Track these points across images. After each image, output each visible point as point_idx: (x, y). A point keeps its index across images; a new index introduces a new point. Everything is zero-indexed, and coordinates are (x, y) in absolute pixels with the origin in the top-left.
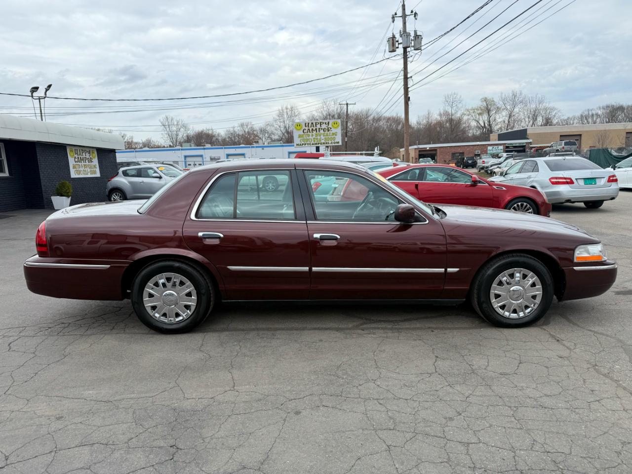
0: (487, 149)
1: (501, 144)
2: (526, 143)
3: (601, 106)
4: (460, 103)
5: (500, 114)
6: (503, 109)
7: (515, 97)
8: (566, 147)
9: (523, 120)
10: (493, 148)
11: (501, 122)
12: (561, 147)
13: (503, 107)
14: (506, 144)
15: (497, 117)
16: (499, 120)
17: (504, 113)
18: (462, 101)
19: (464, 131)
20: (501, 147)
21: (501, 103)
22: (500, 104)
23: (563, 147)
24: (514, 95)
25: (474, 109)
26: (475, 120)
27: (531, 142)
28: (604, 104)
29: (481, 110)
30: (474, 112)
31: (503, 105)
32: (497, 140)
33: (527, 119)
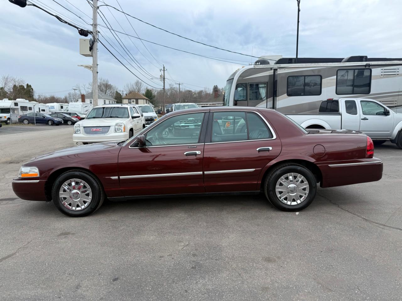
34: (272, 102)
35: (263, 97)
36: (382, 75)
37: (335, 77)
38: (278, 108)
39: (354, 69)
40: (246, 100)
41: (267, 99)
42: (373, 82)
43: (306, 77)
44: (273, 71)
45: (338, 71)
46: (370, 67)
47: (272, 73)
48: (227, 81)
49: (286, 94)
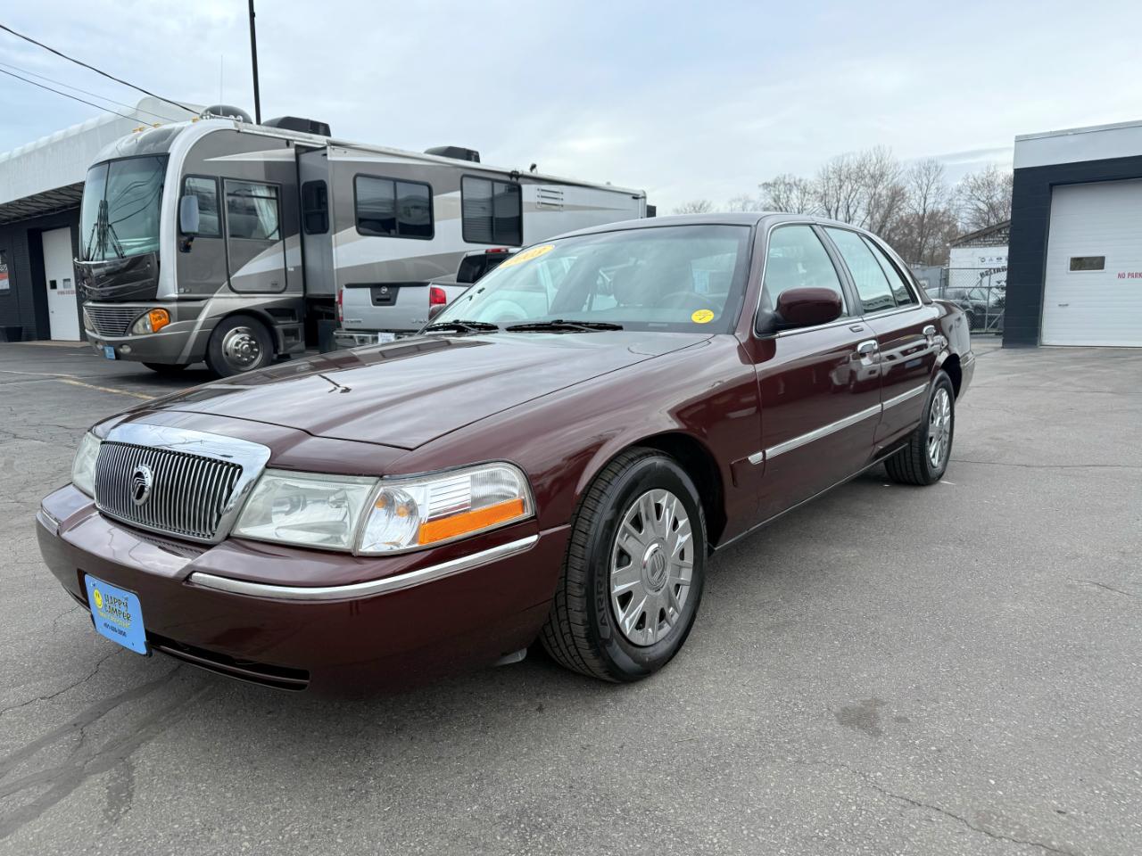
34: (299, 248)
35: (270, 232)
36: (538, 203)
37: (457, 194)
38: (337, 270)
39: (493, 181)
40: (220, 237)
41: (282, 237)
42: (526, 217)
43: (398, 184)
44: (292, 151)
45: (464, 179)
46: (520, 180)
47: (291, 157)
48: (89, 169)
49: (354, 228)
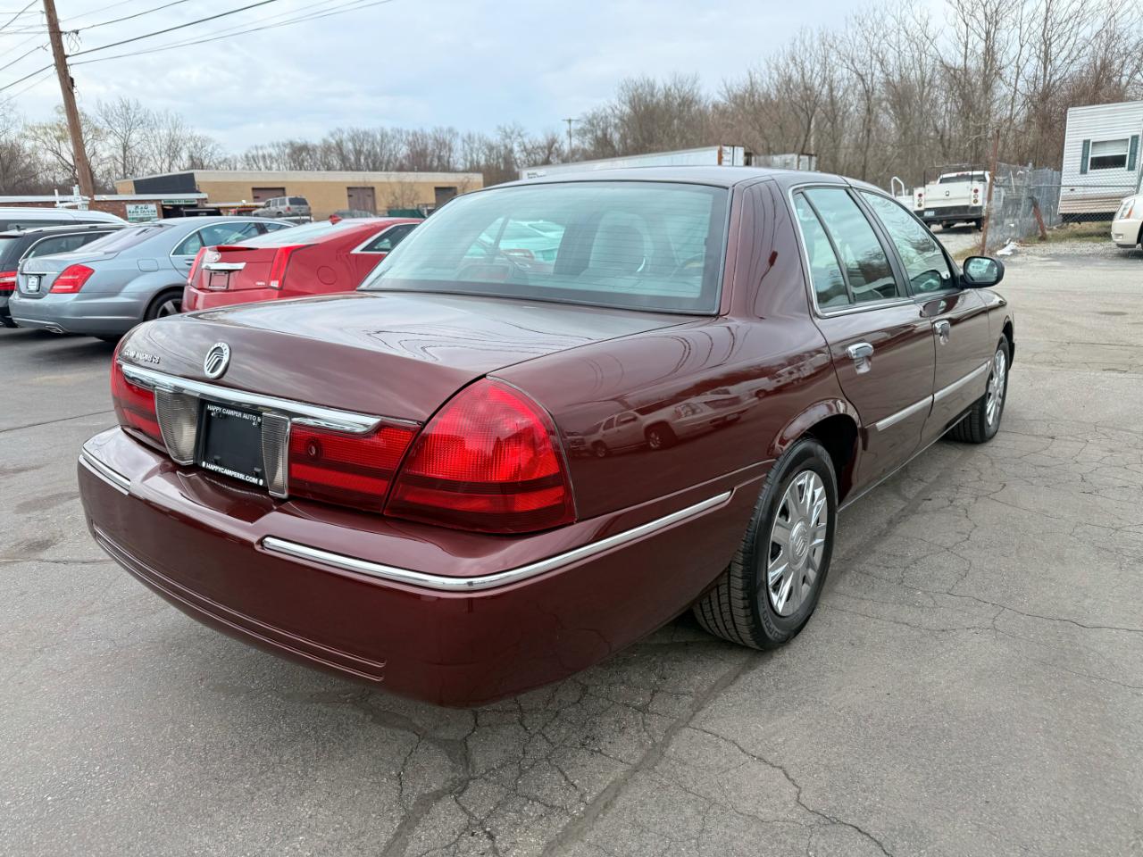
0: (125, 210)
1: (151, 201)
2: (198, 200)
3: (275, 142)
4: (11, 110)
5: (103, 143)
6: (107, 133)
7: (127, 109)
8: (293, 207)
9: (151, 158)
10: (137, 207)
11: (108, 158)
12: (285, 207)
13: (107, 129)
14: (160, 200)
15: (99, 148)
16: (105, 155)
17: (111, 140)
18: (16, 105)
19: (29, 172)
20: (153, 207)
21: (101, 120)
22: (101, 123)
23: (289, 209)
24: (124, 106)
25: (45, 128)
26: (52, 150)
27: (206, 199)
28: (283, 140)
29: (61, 130)
30: (46, 134)
31: (107, 125)
32: (134, 191)
33: (158, 157)
